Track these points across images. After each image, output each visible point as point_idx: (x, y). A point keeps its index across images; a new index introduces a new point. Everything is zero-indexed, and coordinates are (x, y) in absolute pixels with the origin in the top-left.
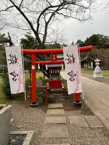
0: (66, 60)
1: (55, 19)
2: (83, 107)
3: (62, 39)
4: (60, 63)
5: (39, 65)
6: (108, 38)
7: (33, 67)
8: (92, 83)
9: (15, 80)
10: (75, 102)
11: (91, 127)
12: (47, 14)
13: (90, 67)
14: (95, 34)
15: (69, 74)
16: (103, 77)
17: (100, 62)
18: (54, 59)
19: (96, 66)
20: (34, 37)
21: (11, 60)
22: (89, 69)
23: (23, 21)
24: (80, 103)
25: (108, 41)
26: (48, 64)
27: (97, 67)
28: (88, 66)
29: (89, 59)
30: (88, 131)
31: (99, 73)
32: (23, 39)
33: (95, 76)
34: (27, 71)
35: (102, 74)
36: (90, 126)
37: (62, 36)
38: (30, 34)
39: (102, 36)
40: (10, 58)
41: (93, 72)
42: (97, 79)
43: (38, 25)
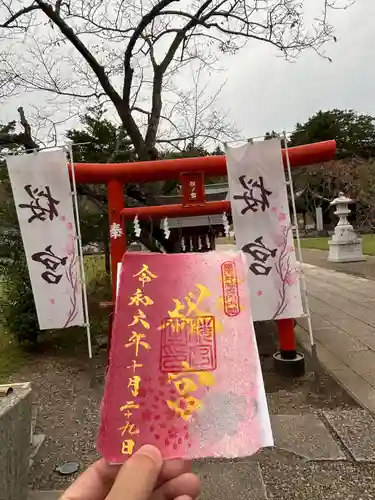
0: (236, 197)
1: (186, 56)
2: (309, 375)
3: (217, 127)
4: (218, 211)
5: (136, 221)
6: (373, 122)
7: (116, 231)
8: (328, 282)
9: (53, 279)
10: (279, 358)
11: (358, 459)
12: (157, 38)
13: (312, 226)
14: (324, 111)
15: (246, 249)
16: (363, 257)
17: (351, 206)
18: (194, 195)
19: (337, 219)
20: (113, 124)
21: (32, 208)
22: (310, 234)
23: (73, 67)
24: (299, 358)
25: (370, 135)
26: (171, 215)
27: (343, 225)
28: (305, 224)
29: (310, 197)
30: (348, 477)
31: (351, 244)
32: (77, 133)
33: (334, 255)
34: (95, 247)
35: (360, 247)
36: (353, 454)
37: (215, 117)
38: (101, 112)
39: (349, 116)
40: (28, 200)
41: (329, 242)
42: (343, 266)
43: (129, 73)
